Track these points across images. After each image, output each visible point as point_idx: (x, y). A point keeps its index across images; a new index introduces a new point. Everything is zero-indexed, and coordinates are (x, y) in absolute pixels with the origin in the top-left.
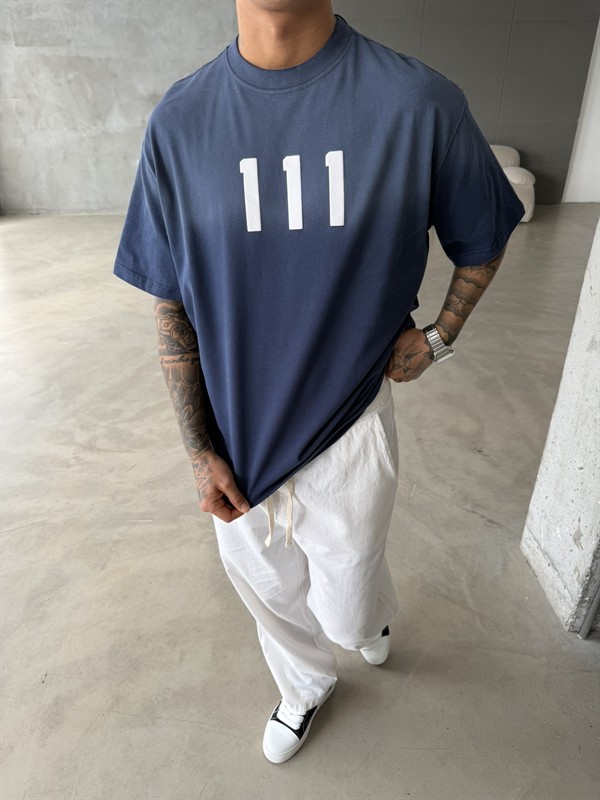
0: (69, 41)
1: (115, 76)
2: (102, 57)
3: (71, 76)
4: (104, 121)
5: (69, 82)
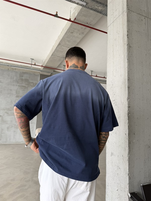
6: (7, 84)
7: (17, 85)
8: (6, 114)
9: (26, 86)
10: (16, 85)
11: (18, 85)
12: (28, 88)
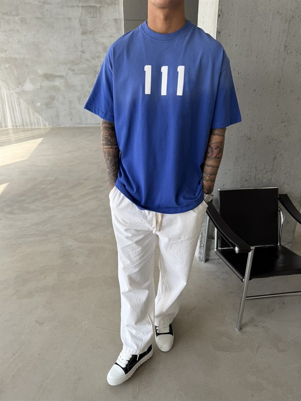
0: (6, 51)
1: (28, 66)
2: (22, 57)
3: (7, 66)
4: (23, 86)
5: (6, 68)
6: (59, 5)
7: (77, 4)
8: (70, 72)
9: (96, 5)
10: (78, 6)
11: (81, 5)
12: (102, 9)
